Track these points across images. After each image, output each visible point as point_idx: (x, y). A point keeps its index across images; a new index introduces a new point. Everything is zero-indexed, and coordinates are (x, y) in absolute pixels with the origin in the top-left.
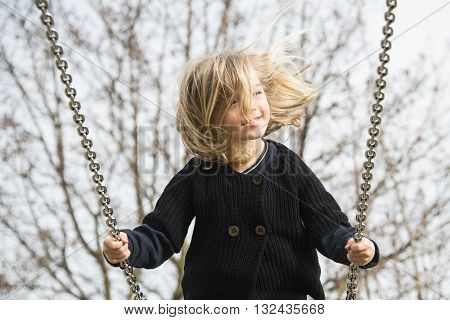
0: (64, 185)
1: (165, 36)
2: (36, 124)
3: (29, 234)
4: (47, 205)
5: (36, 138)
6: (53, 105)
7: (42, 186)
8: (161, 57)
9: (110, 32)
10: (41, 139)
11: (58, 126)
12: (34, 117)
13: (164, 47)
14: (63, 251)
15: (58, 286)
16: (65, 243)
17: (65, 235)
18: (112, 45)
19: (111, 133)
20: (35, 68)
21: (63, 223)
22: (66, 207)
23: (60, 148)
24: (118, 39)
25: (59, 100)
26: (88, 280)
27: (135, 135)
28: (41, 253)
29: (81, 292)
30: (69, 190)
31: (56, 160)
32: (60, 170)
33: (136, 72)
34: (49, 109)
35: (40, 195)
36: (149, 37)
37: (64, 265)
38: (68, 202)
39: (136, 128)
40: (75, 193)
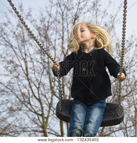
0: (28, 79)
1: (56, 34)
2: (20, 62)
3: (19, 94)
4: (24, 85)
5: (20, 66)
6: (24, 56)
7: (22, 80)
8: (55, 40)
9: (40, 34)
11: (26, 62)
12: (19, 60)
13: (56, 37)
14: (29, 99)
15: (28, 109)
16: (30, 97)
17: (29, 94)
18: (41, 38)
19: (41, 63)
20: (19, 46)
21: (28, 91)
22: (29, 86)
23: (27, 68)
24: (42, 36)
25: (26, 55)
26: (36, 107)
28: (22, 100)
29: (35, 111)
30: (30, 81)
31: (26, 72)
32: (27, 75)
33: (48, 45)
34: (23, 57)
35: (22, 83)
36: (51, 35)
37: (29, 103)
38: (30, 84)
40: (31, 81)
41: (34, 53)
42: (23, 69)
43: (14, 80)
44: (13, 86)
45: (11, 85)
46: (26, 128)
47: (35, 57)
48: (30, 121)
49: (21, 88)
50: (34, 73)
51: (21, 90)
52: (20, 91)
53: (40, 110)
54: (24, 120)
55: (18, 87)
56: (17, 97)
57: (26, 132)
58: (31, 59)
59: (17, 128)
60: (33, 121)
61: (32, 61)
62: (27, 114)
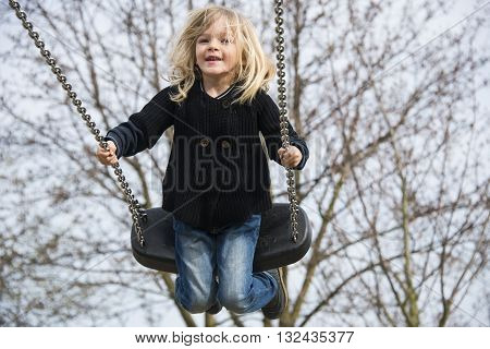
0: (99, 107)
2: (71, 59)
5: (72, 69)
6: (83, 40)
10: (76, 69)
11: (89, 58)
15: (106, 192)
19: (133, 59)
23: (93, 75)
25: (87, 37)
27: (154, 58)
28: (88, 166)
30: (105, 112)
31: (91, 87)
32: (96, 96)
34: (80, 44)
37: (107, 173)
38: (105, 121)
39: (154, 54)
40: (110, 112)
41: (111, 31)
42: (82, 80)
43: (62, 112)
44: (59, 129)
45: (53, 124)
46: (105, 244)
47: (113, 43)
48: (115, 223)
49: (82, 133)
50: (116, 90)
51: (82, 139)
52: (80, 143)
53: (139, 193)
54: (99, 221)
55: (72, 131)
56: (73, 159)
57: (104, 253)
58: (104, 48)
59: (79, 244)
60: (124, 222)
61: (107, 55)
62: (104, 205)
